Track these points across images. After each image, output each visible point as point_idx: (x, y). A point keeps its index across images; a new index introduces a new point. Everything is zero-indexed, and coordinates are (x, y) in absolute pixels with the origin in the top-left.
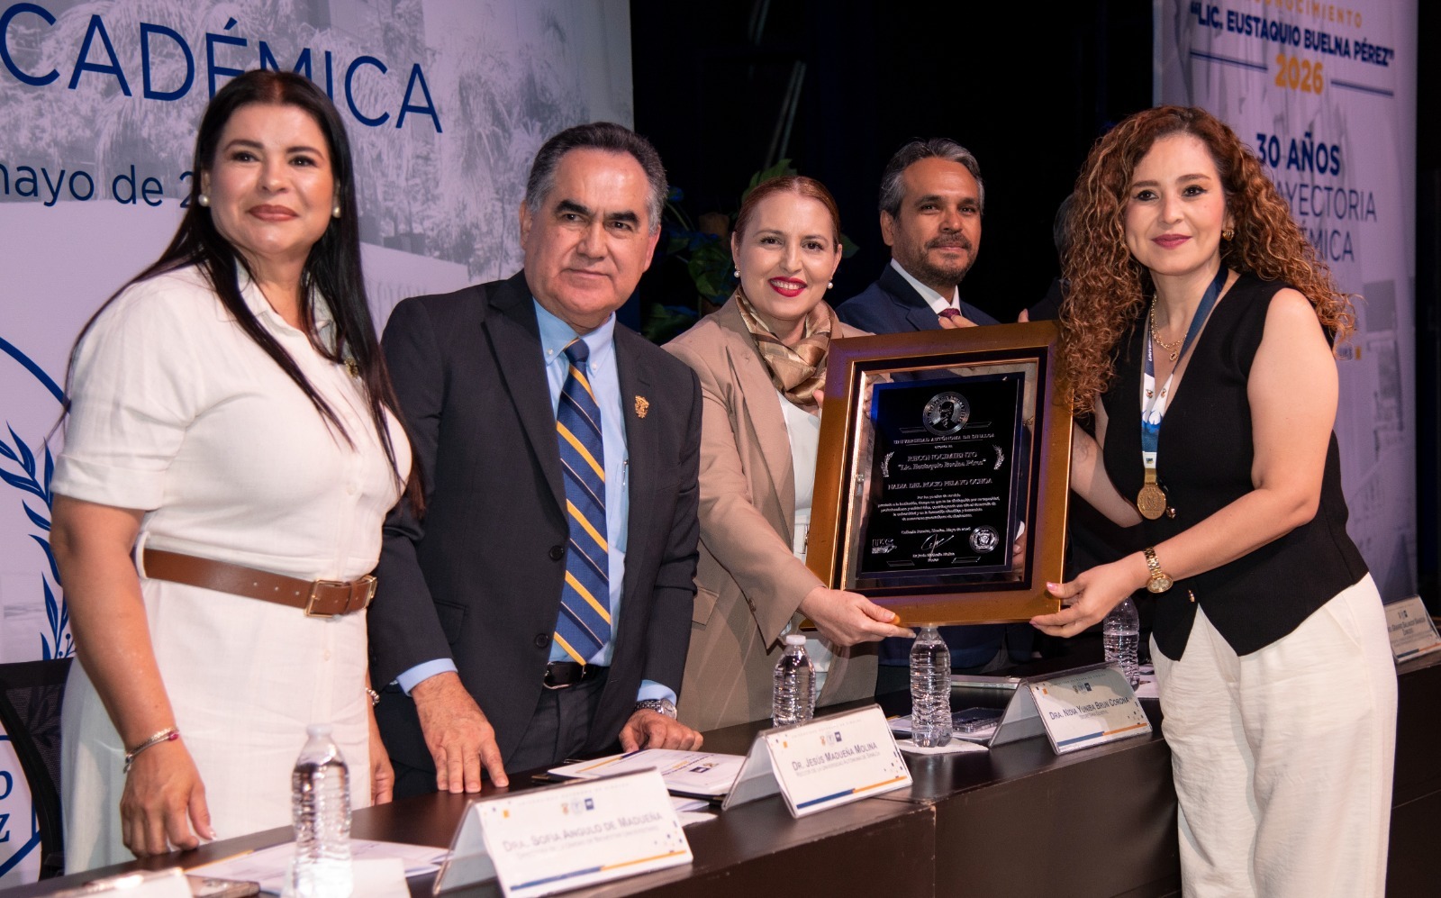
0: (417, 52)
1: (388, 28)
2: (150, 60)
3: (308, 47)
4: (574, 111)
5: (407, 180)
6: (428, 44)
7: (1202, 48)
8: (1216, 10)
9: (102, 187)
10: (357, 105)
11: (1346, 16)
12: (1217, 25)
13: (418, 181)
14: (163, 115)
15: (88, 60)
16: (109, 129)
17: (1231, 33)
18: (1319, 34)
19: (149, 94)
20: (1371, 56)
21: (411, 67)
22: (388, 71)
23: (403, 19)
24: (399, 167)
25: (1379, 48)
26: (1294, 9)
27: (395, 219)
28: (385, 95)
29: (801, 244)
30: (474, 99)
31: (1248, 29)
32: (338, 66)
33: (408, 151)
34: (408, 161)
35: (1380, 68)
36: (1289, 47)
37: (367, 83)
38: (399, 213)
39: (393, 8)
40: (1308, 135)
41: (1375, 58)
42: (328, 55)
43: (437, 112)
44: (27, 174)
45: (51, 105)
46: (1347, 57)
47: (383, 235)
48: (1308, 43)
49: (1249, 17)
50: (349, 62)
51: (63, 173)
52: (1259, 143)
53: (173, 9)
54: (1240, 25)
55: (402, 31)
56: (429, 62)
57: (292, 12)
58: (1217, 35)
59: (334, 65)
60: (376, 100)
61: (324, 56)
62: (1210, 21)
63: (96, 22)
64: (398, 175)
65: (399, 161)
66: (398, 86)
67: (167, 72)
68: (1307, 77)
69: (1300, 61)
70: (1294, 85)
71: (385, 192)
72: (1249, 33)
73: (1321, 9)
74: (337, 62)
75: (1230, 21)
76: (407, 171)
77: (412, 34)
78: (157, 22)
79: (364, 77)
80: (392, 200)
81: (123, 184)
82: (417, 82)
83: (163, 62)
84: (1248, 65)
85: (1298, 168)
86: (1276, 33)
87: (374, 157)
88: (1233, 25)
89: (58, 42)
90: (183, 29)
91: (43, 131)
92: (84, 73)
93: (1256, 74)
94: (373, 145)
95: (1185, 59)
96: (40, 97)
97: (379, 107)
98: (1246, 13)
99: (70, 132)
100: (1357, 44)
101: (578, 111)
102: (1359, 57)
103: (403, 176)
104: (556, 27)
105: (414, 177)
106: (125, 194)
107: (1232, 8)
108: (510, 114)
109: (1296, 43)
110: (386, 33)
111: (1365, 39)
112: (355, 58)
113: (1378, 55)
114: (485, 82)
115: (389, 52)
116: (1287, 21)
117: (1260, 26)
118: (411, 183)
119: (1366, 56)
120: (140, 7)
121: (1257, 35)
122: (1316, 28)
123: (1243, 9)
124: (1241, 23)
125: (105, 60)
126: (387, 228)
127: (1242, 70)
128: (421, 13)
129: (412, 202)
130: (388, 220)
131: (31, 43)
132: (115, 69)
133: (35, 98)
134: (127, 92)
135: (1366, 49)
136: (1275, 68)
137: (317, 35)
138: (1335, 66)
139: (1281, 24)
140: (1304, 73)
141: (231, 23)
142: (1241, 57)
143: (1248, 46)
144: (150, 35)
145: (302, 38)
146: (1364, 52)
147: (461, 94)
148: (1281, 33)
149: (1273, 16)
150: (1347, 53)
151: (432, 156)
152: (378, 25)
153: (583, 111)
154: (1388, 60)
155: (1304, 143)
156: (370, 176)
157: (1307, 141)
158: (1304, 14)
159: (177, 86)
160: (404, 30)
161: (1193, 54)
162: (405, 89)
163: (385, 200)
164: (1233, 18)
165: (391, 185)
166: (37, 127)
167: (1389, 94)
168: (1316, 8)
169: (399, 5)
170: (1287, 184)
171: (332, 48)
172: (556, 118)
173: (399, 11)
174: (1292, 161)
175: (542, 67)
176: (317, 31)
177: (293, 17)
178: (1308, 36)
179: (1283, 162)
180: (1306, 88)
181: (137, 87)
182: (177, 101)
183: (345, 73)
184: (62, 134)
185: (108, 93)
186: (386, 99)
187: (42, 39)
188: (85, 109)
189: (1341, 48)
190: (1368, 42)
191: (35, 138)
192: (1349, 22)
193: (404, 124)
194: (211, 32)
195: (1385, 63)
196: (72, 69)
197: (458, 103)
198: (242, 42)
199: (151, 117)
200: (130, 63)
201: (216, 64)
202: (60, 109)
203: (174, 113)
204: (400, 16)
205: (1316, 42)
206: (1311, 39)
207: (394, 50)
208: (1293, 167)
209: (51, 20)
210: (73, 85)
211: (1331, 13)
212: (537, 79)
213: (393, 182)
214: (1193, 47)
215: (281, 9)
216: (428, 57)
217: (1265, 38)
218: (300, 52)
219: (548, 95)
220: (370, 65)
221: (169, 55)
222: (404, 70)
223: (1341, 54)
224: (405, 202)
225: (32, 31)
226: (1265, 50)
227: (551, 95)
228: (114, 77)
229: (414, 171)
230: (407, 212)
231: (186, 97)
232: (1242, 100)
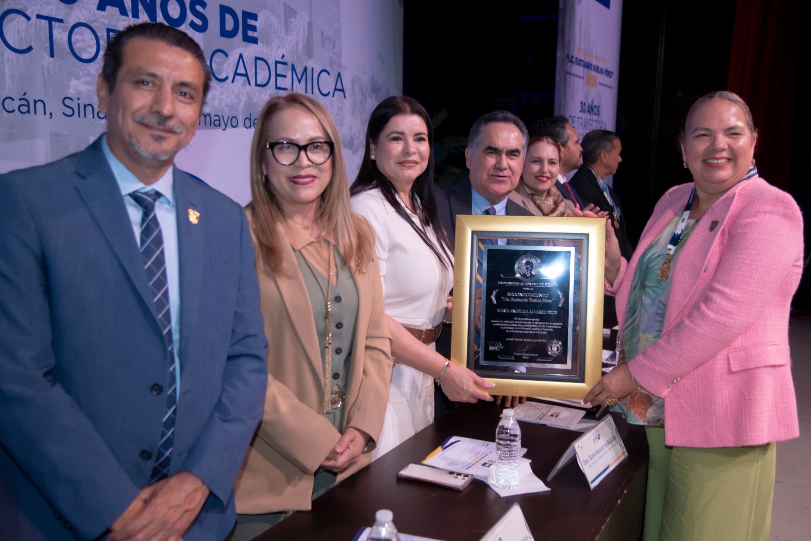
0: (340, 68)
1: (331, 58)
2: (257, 71)
3: (306, 66)
6: (343, 64)
9: (241, 123)
10: (321, 88)
11: (603, 60)
12: (573, 62)
13: (338, 118)
14: (261, 93)
15: (238, 72)
16: (244, 99)
17: (576, 65)
18: (597, 67)
19: (257, 85)
21: (337, 74)
22: (331, 75)
23: (336, 55)
24: (333, 113)
25: (610, 72)
28: (329, 84)
30: (356, 85)
31: (580, 64)
32: (315, 73)
33: (335, 106)
34: (335, 109)
35: (610, 78)
36: (589, 71)
37: (324, 80)
40: (592, 102)
41: (609, 75)
42: (312, 68)
43: (345, 91)
44: (217, 118)
45: (226, 90)
48: (594, 69)
49: (581, 60)
50: (319, 71)
51: (229, 117)
52: (581, 105)
53: (265, 51)
56: (343, 72)
57: (302, 52)
58: (572, 66)
60: (326, 86)
62: (571, 61)
63: (241, 56)
66: (333, 80)
67: (262, 77)
68: (593, 82)
69: (592, 75)
70: (590, 85)
72: (580, 66)
73: (598, 58)
75: (576, 61)
77: (338, 61)
78: (260, 56)
79: (323, 78)
81: (247, 121)
82: (339, 80)
83: (261, 72)
84: (579, 77)
85: (590, 114)
88: (577, 63)
89: (229, 65)
90: (268, 59)
91: (223, 100)
92: (236, 77)
93: (581, 80)
95: (564, 74)
96: (222, 87)
97: (327, 89)
99: (231, 100)
100: (605, 70)
104: (381, 57)
105: (337, 116)
106: (248, 125)
107: (577, 57)
108: (366, 91)
109: (591, 69)
110: (330, 60)
114: (360, 79)
115: (331, 68)
116: (590, 62)
117: (583, 63)
119: (607, 74)
120: (255, 50)
121: (582, 66)
122: (596, 65)
123: (580, 58)
124: (579, 62)
125: (243, 72)
128: (341, 52)
131: (220, 65)
132: (246, 75)
133: (221, 87)
134: (250, 84)
136: (586, 78)
137: (310, 61)
138: (600, 78)
139: (588, 63)
140: (592, 80)
141: (283, 56)
142: (578, 74)
143: (580, 70)
144: (258, 61)
145: (305, 63)
147: (353, 84)
148: (588, 66)
149: (586, 60)
151: (343, 108)
152: (328, 57)
153: (388, 90)
154: (612, 76)
157: (592, 104)
158: (594, 60)
159: (266, 82)
160: (336, 59)
161: (567, 73)
162: (335, 82)
166: (221, 99)
167: (611, 88)
169: (335, 49)
170: (586, 119)
171: (314, 66)
172: (380, 93)
174: (588, 111)
175: (377, 74)
176: (309, 59)
177: (302, 54)
178: (594, 67)
179: (586, 112)
180: (593, 85)
181: (253, 82)
182: (265, 88)
183: (317, 76)
184: (229, 101)
185: (244, 85)
186: (330, 86)
187: (224, 64)
188: (236, 91)
189: (602, 72)
190: (608, 70)
191: (220, 103)
192: (604, 63)
193: (335, 96)
194: (277, 60)
196: (233, 75)
197: (352, 88)
198: (285, 64)
199: (257, 94)
200: (251, 73)
201: (278, 73)
202: (228, 91)
203: (264, 92)
204: (335, 53)
205: (596, 69)
207: (333, 67)
209: (227, 55)
210: (233, 82)
212: (375, 78)
214: (566, 70)
215: (299, 51)
216: (343, 70)
217: (584, 67)
218: (304, 68)
219: (378, 84)
220: (325, 73)
221: (264, 69)
222: (335, 75)
223: (601, 74)
225: (221, 60)
226: (584, 72)
228: (246, 78)
229: (337, 114)
231: (268, 86)
232: (577, 89)
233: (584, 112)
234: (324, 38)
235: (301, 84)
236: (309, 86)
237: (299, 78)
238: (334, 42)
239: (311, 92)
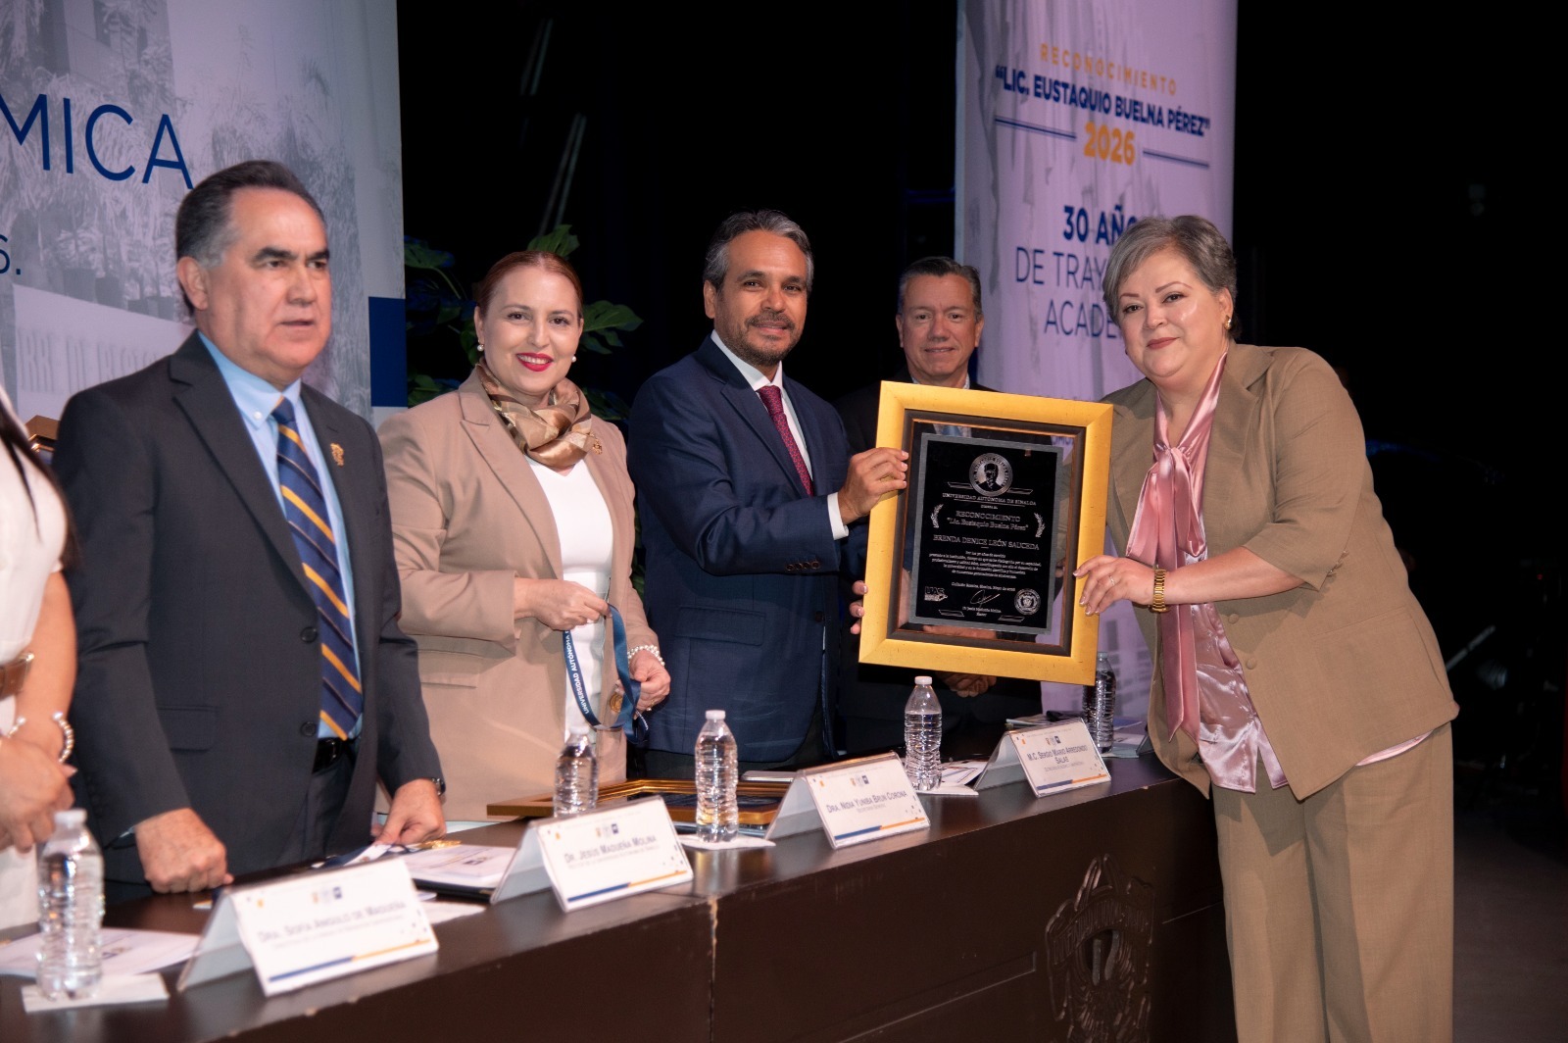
0: (166, 103)
1: (133, 75)
3: (44, 93)
4: (338, 169)
5: (154, 239)
6: (178, 93)
7: (1007, 114)
8: (1022, 75)
10: (99, 157)
11: (1159, 83)
12: (1023, 90)
17: (1037, 99)
18: (1131, 101)
20: (1185, 125)
21: (159, 118)
22: (134, 121)
23: (150, 66)
24: (146, 226)
25: (1194, 117)
26: (1104, 75)
27: (140, 281)
28: (131, 147)
29: (547, 319)
30: (229, 153)
31: (1056, 95)
32: (78, 114)
33: (155, 208)
34: (156, 219)
35: (1195, 138)
36: (1099, 115)
37: (110, 133)
38: (145, 275)
39: (139, 55)
40: (1118, 208)
41: (1189, 127)
42: (67, 102)
43: (187, 166)
46: (1160, 125)
47: (128, 298)
48: (1119, 110)
49: (1057, 83)
50: (90, 111)
52: (1067, 215)
54: (1047, 91)
55: (149, 78)
56: (179, 113)
57: (26, 54)
58: (1023, 102)
59: (73, 113)
60: (120, 152)
61: (63, 103)
62: (1016, 87)
64: (144, 234)
65: (145, 219)
66: (145, 138)
68: (1117, 147)
69: (1111, 129)
70: (1104, 156)
71: (130, 252)
72: (1057, 99)
73: (1133, 74)
74: (77, 110)
75: (1037, 86)
76: (155, 228)
77: (160, 83)
79: (107, 127)
80: (137, 261)
82: (166, 134)
84: (1055, 133)
85: (1108, 243)
86: (1085, 100)
87: (118, 214)
88: (1040, 91)
93: (1064, 143)
94: (117, 201)
95: (989, 127)
97: (123, 159)
98: (1054, 78)
100: (1170, 112)
101: (342, 169)
102: (1173, 126)
103: (150, 234)
104: (318, 78)
105: (161, 236)
107: (1039, 73)
109: (1107, 111)
110: (131, 79)
111: (1180, 107)
112: (96, 106)
113: (1193, 125)
114: (241, 136)
115: (135, 101)
116: (1097, 87)
117: (1069, 91)
118: (159, 242)
119: (1180, 125)
121: (1065, 102)
122: (1127, 95)
123: (1052, 73)
124: (1049, 89)
126: (131, 290)
127: (1049, 139)
128: (171, 60)
129: (159, 263)
130: (133, 281)
135: (1180, 118)
136: (1083, 137)
137: (55, 81)
138: (1147, 135)
139: (1091, 91)
140: (1114, 142)
142: (1049, 125)
143: (1055, 114)
145: (38, 83)
146: (1178, 121)
147: (214, 148)
148: (1090, 100)
149: (1083, 82)
150: (1160, 122)
152: (123, 72)
153: (348, 168)
154: (1203, 129)
155: (1114, 217)
156: (113, 233)
157: (1118, 214)
158: (1116, 77)
160: (153, 78)
161: (998, 120)
162: (153, 141)
163: (130, 260)
164: (1039, 83)
165: (137, 244)
167: (1205, 165)
168: (1127, 74)
169: (146, 51)
170: (1096, 260)
171: (71, 95)
172: (318, 175)
173: (147, 57)
174: (1101, 235)
175: (303, 122)
176: (55, 76)
177: (27, 60)
178: (1119, 102)
179: (1092, 237)
180: (1116, 158)
183: (86, 123)
186: (131, 151)
189: (1154, 117)
190: (1182, 110)
192: (1163, 90)
193: (151, 179)
195: (1200, 133)
197: (211, 158)
204: (147, 62)
205: (1128, 111)
206: (1123, 107)
207: (140, 99)
208: (1103, 241)
211: (1144, 80)
212: (297, 132)
213: (139, 241)
214: (998, 114)
215: (14, 50)
216: (178, 107)
217: (1073, 104)
218: (35, 99)
219: (309, 152)
220: (114, 115)
222: (151, 121)
223: (1154, 123)
224: (153, 263)
226: (1073, 118)
227: (313, 151)
229: (162, 230)
230: (154, 274)
232: (1048, 171)
233: (1082, 238)
234: (105, 19)
235: (24, 143)
236: (57, 151)
237: (20, 127)
238: (142, 32)
239: (64, 167)
